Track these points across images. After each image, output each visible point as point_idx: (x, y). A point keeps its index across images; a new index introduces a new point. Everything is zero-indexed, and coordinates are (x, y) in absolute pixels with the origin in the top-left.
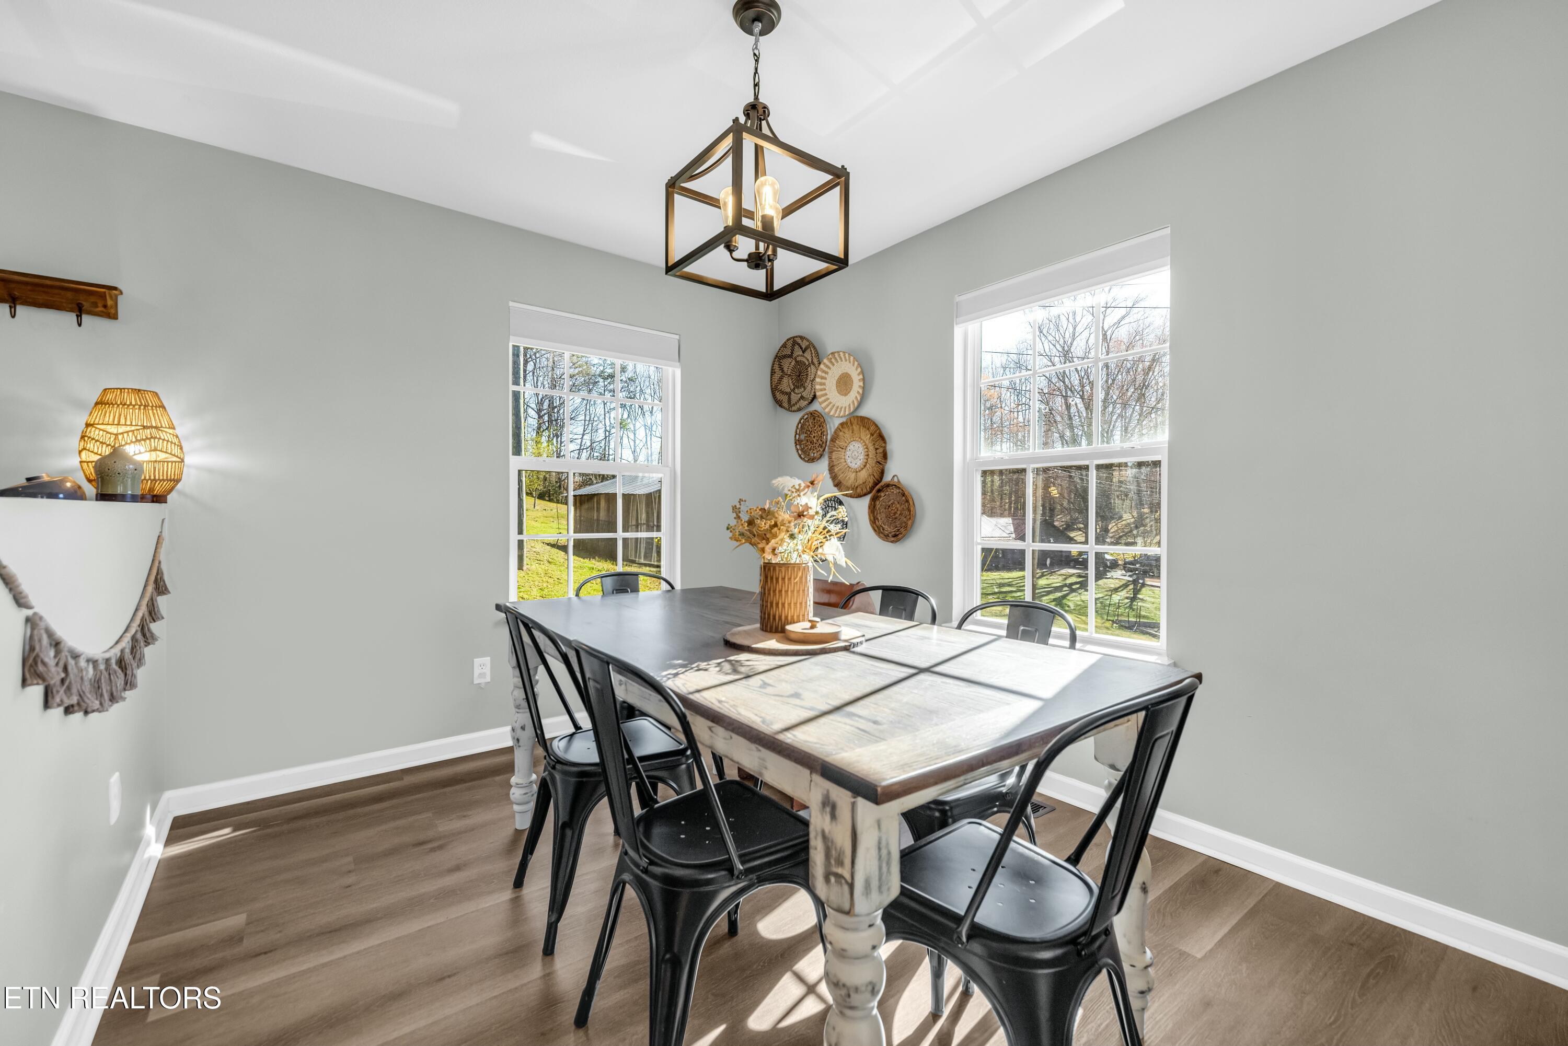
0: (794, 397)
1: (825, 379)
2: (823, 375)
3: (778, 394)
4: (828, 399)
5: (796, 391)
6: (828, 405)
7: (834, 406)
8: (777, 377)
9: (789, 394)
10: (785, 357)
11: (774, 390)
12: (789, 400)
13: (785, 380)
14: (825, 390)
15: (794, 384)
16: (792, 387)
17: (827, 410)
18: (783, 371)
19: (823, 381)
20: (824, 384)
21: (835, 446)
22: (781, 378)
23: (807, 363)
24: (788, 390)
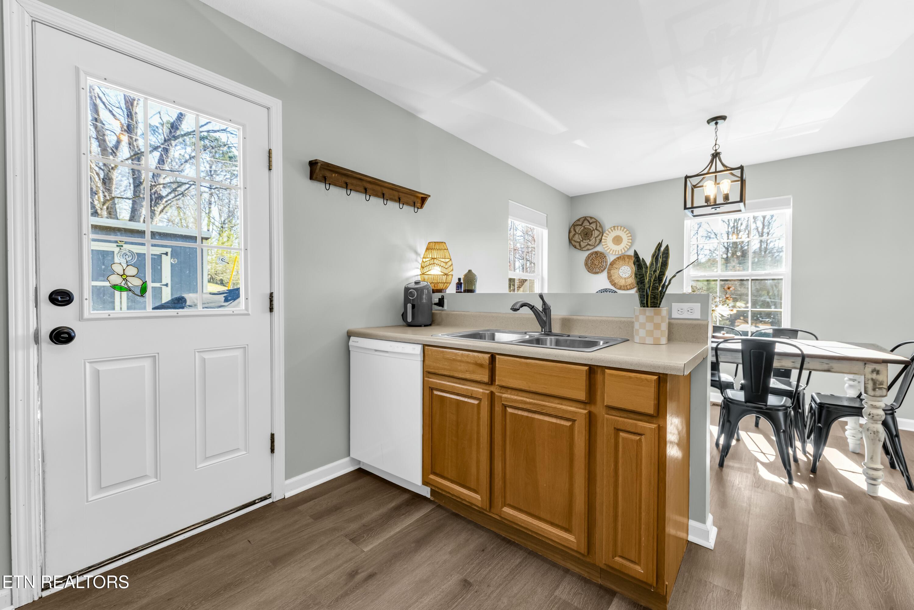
0: (583, 244)
1: (607, 237)
2: (607, 235)
3: (573, 242)
4: (608, 246)
5: (584, 241)
6: (608, 249)
7: (611, 250)
8: (572, 234)
9: (580, 243)
10: (578, 225)
11: (570, 241)
12: (580, 245)
13: (577, 236)
14: (606, 242)
15: (582, 238)
16: (581, 239)
17: (608, 251)
18: (575, 231)
19: (606, 238)
20: (606, 240)
21: (612, 267)
22: (575, 235)
23: (592, 229)
24: (579, 240)
